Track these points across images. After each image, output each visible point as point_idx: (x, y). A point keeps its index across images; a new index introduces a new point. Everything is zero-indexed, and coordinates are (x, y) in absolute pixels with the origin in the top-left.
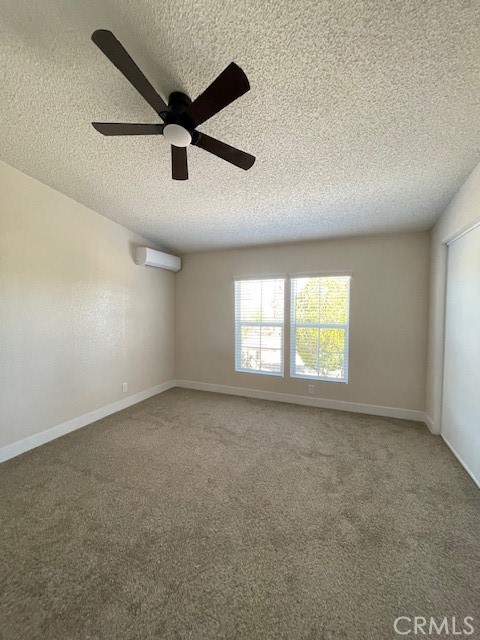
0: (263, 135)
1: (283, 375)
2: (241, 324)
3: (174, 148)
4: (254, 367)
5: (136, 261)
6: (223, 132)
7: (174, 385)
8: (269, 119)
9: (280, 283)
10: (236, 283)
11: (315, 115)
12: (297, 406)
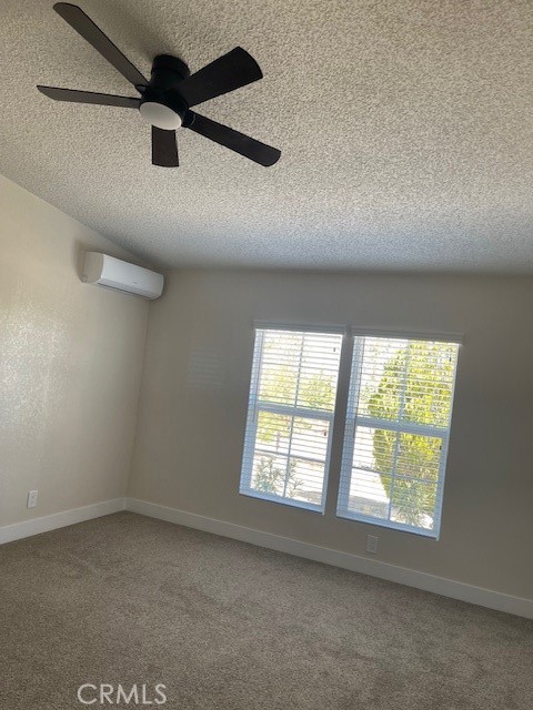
0: (297, 117)
1: (322, 511)
2: (258, 407)
3: (155, 130)
4: (281, 490)
5: (83, 276)
6: (236, 107)
7: (124, 508)
8: (304, 99)
9: (335, 342)
10: (258, 332)
11: (374, 101)
12: (342, 571)
